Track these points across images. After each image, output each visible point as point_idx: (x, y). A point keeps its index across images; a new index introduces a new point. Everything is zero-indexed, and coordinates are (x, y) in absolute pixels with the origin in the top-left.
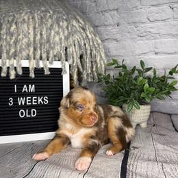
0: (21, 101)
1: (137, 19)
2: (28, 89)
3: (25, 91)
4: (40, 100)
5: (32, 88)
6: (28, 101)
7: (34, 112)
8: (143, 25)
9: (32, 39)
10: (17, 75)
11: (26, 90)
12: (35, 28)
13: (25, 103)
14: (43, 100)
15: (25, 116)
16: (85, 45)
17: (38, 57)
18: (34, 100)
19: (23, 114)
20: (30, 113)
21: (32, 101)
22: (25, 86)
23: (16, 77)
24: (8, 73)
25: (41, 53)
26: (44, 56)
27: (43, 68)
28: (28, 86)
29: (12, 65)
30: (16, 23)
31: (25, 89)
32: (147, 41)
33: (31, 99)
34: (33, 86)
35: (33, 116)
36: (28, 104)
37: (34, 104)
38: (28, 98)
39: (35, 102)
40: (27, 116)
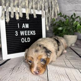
0: (22, 33)
4: (31, 33)
5: (27, 26)
6: (25, 33)
7: (29, 39)
10: (20, 17)
11: (24, 27)
14: (33, 33)
17: (30, 7)
18: (28, 33)
19: (23, 40)
21: (27, 33)
22: (24, 24)
23: (19, 18)
24: (15, 16)
25: (32, 5)
27: (33, 14)
29: (17, 11)
35: (28, 41)
36: (25, 35)
37: (28, 35)
38: (25, 31)
39: (29, 34)
40: (26, 42)
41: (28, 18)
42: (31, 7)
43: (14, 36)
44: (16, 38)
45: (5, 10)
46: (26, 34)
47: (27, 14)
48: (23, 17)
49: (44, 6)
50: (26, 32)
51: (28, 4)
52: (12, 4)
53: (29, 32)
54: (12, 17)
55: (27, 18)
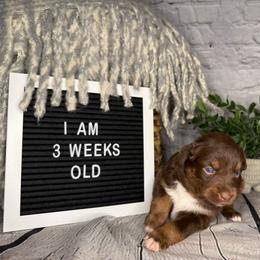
0: (75, 150)
1: (238, 39)
2: (87, 129)
3: (82, 134)
4: (106, 149)
5: (94, 129)
6: (86, 150)
7: (96, 168)
8: (246, 48)
9: (106, 48)
10: (79, 105)
11: (84, 131)
12: (110, 31)
13: (82, 154)
14: (111, 149)
15: (82, 176)
16: (180, 65)
17: (114, 77)
18: (96, 150)
19: (77, 173)
20: (89, 172)
21: (93, 150)
22: (82, 124)
24: (64, 101)
25: (120, 72)
26: (125, 76)
28: (86, 125)
29: (72, 88)
30: (79, 19)
31: (81, 129)
32: (252, 70)
33: (92, 147)
34: (96, 124)
35: (94, 176)
36: (86, 155)
37: (96, 155)
38: (86, 145)
39: (98, 152)
40: (85, 176)
41: (105, 106)
42: (116, 79)
43: (47, 159)
44: (54, 164)
45: (36, 86)
46: (88, 152)
47: (102, 96)
48: (89, 104)
49: (157, 77)
50: (88, 147)
51: (109, 69)
52: (58, 70)
53: (98, 147)
54: (55, 102)
55: (102, 107)
